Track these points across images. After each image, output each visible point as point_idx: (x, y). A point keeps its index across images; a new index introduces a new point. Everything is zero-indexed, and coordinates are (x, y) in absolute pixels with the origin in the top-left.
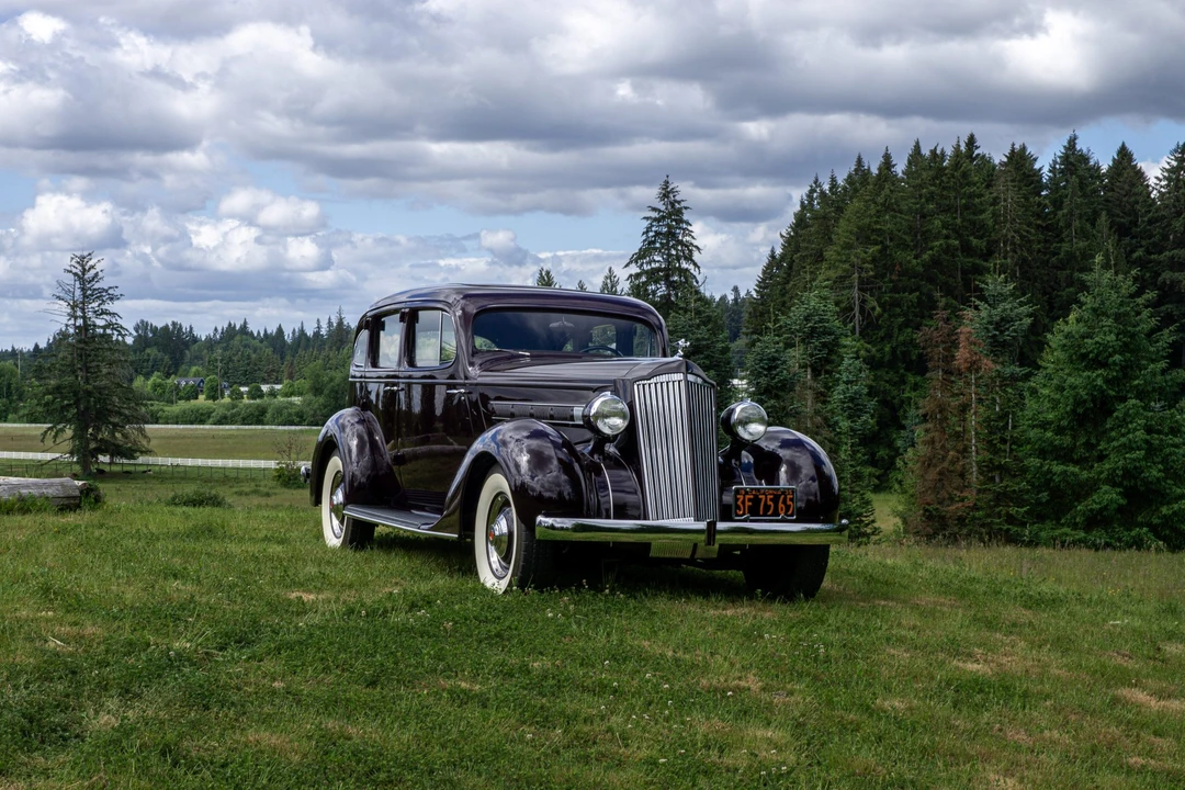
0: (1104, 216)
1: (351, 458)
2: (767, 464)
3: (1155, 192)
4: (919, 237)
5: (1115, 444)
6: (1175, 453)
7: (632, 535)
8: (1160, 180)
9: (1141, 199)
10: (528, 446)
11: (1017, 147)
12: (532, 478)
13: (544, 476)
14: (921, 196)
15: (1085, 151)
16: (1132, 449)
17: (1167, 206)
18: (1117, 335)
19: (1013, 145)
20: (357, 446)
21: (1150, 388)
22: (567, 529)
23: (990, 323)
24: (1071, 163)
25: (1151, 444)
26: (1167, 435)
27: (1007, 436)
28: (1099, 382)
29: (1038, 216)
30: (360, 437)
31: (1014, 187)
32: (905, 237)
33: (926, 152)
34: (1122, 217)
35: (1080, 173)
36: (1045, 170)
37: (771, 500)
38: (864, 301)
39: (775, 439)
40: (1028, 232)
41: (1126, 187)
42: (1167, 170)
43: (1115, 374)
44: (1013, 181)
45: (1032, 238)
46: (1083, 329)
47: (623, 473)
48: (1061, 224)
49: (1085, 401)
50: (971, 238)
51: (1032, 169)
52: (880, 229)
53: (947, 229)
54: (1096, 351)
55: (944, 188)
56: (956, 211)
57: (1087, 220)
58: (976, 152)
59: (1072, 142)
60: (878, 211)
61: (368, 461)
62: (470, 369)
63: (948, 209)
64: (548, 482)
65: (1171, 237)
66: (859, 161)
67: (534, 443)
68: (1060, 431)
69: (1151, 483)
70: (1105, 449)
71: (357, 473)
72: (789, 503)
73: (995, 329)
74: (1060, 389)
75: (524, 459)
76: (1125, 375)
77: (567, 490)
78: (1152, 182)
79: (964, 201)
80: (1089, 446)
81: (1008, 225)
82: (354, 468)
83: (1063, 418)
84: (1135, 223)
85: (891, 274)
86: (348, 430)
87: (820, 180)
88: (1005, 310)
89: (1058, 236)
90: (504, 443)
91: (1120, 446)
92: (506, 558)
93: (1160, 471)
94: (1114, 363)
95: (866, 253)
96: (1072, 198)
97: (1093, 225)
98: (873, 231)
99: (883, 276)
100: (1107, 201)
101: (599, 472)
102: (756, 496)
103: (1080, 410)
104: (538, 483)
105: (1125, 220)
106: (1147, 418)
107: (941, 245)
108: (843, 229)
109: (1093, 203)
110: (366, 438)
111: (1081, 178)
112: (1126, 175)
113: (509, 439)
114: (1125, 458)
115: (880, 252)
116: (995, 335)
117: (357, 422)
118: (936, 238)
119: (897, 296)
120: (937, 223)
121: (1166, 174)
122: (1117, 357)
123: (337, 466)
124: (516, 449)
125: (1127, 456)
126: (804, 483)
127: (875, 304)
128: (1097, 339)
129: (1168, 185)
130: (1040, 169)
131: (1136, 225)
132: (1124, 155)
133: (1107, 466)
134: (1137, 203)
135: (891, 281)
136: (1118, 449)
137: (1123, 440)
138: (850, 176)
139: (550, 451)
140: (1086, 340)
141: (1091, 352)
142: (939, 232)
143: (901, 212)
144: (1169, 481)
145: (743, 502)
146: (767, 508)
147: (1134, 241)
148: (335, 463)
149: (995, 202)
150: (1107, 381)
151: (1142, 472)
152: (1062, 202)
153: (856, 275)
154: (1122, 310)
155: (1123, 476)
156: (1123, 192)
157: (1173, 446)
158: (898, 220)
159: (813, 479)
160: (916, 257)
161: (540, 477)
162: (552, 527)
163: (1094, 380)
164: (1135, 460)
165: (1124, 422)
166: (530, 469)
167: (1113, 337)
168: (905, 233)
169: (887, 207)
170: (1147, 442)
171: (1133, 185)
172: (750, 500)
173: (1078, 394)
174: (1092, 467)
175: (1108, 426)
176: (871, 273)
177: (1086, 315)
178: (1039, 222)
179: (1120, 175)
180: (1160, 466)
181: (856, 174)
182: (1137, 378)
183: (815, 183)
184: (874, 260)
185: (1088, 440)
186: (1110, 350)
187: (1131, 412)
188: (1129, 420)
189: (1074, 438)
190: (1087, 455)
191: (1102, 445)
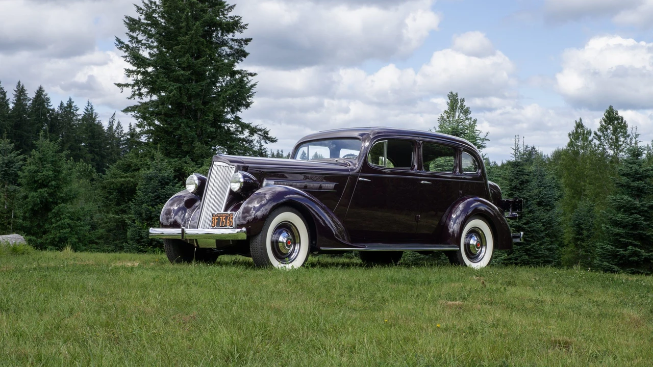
5: (54, 225)
16: (62, 228)
23: (3, 163)
28: (45, 194)
43: (51, 190)
46: (36, 168)
49: (38, 204)
54: (43, 179)
68: (25, 219)
70: (48, 228)
73: (6, 167)
76: (56, 192)
80: (39, 226)
83: (26, 213)
88: (11, 157)
91: (57, 226)
93: (76, 238)
94: (52, 185)
103: (35, 208)
116: (6, 170)
122: (53, 183)
125: (61, 231)
128: (44, 173)
133: (50, 236)
136: (55, 228)
137: (59, 223)
140: (37, 174)
141: (41, 179)
150: (49, 194)
154: (54, 159)
155: (58, 242)
157: (81, 226)
163: (43, 194)
164: (65, 233)
165: (57, 215)
167: (50, 173)
173: (35, 200)
174: (42, 237)
175: (49, 217)
180: (76, 236)
185: (38, 224)
186: (50, 179)
187: (61, 210)
188: (60, 213)
189: (31, 222)
190: (38, 231)
191: (47, 226)
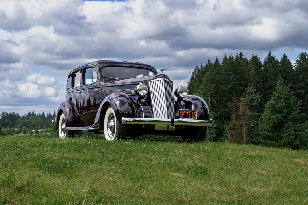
0: (279, 75)
1: (67, 114)
2: (188, 105)
3: (294, 67)
4: (227, 81)
5: (285, 135)
6: (303, 137)
7: (150, 123)
8: (295, 64)
9: (290, 69)
10: (119, 99)
11: (254, 55)
12: (121, 108)
13: (124, 107)
14: (227, 70)
15: (274, 56)
16: (290, 136)
17: (297, 71)
18: (285, 104)
19: (253, 55)
20: (69, 111)
21: (295, 119)
22: (131, 121)
23: (248, 100)
24: (270, 60)
25: (296, 134)
26: (300, 132)
27: (254, 133)
28: (280, 117)
29: (261, 75)
30: (70, 108)
31: (254, 66)
32: (222, 81)
33: (228, 57)
34: (285, 75)
35: (272, 62)
36: (262, 62)
37: (190, 114)
38: (211, 100)
39: (190, 98)
40: (258, 79)
41: (286, 66)
42: (297, 61)
43: (285, 115)
44: (253, 65)
45: (259, 81)
46: (275, 102)
47: (147, 107)
48: (267, 77)
49: (276, 123)
50: (242, 81)
51: (259, 62)
52: (216, 79)
53: (235, 79)
54: (279, 108)
55: (234, 67)
56: (237, 74)
57: (275, 76)
58: (243, 57)
59: (270, 54)
60: (215, 74)
61: (72, 115)
62: (101, 83)
63: (235, 73)
64: (125, 109)
65: (299, 80)
66: (209, 61)
67: (121, 98)
68: (269, 131)
69: (296, 145)
70: (283, 136)
71: (69, 119)
72: (195, 114)
73: (250, 102)
74: (269, 119)
75: (118, 103)
76: (288, 115)
77: (131, 111)
78: (293, 64)
79: (239, 71)
80: (278, 136)
81: (252, 78)
82: (68, 117)
83: (270, 128)
84: (289, 76)
85: (219, 92)
86: (66, 106)
87: (198, 66)
88: (252, 97)
89: (267, 80)
90: (112, 99)
91: (287, 135)
92: (113, 132)
94: (284, 112)
95: (212, 86)
96: (270, 69)
97: (277, 77)
98: (214, 80)
99: (217, 93)
100: (281, 70)
101: (140, 106)
102: (185, 112)
103: (275, 125)
104: (122, 109)
105: (286, 75)
106: (294, 127)
107: (233, 83)
108: (205, 80)
109: (276, 71)
110: (71, 108)
111: (273, 64)
112: (285, 63)
113: (113, 98)
114: (288, 139)
115: (216, 86)
116: (250, 104)
117: (69, 104)
118: (232, 81)
119: (221, 98)
120: (232, 77)
121: (297, 62)
122: (285, 110)
123: (63, 117)
124: (116, 100)
125: (289, 138)
126: (199, 110)
127: (215, 101)
128: (279, 105)
129: (298, 65)
130: (261, 61)
131: (289, 77)
132: (285, 57)
133: (283, 141)
134: (289, 70)
135: (219, 94)
137: (287, 133)
138: (207, 65)
139: (126, 100)
140: (276, 105)
141: (278, 108)
142: (233, 80)
143: (221, 74)
144: (301, 145)
145: (182, 114)
146: (188, 116)
147: (289, 81)
148: (63, 116)
149: (248, 71)
150: (282, 117)
151: (293, 143)
152: (267, 71)
153: (209, 93)
154: (286, 96)
156: (285, 68)
157: (302, 135)
158: (221, 77)
159: (201, 109)
160: (226, 87)
161: (123, 108)
162: (127, 121)
163: (279, 117)
164: (291, 139)
165: (288, 128)
166: (120, 106)
167: (284, 104)
168: (223, 80)
169: (218, 73)
170: (294, 134)
171: (288, 65)
172: (183, 114)
173: (274, 121)
174: (279, 142)
175: (283, 130)
176: (213, 92)
177: (276, 98)
178: (261, 77)
179: (284, 63)
180: (299, 141)
181: (208, 64)
182: (291, 116)
183: (197, 67)
184: (214, 88)
185: (277, 134)
186: (283, 108)
187: (290, 125)
188: (289, 128)
189: (273, 133)
190: (277, 138)
191: (282, 135)
